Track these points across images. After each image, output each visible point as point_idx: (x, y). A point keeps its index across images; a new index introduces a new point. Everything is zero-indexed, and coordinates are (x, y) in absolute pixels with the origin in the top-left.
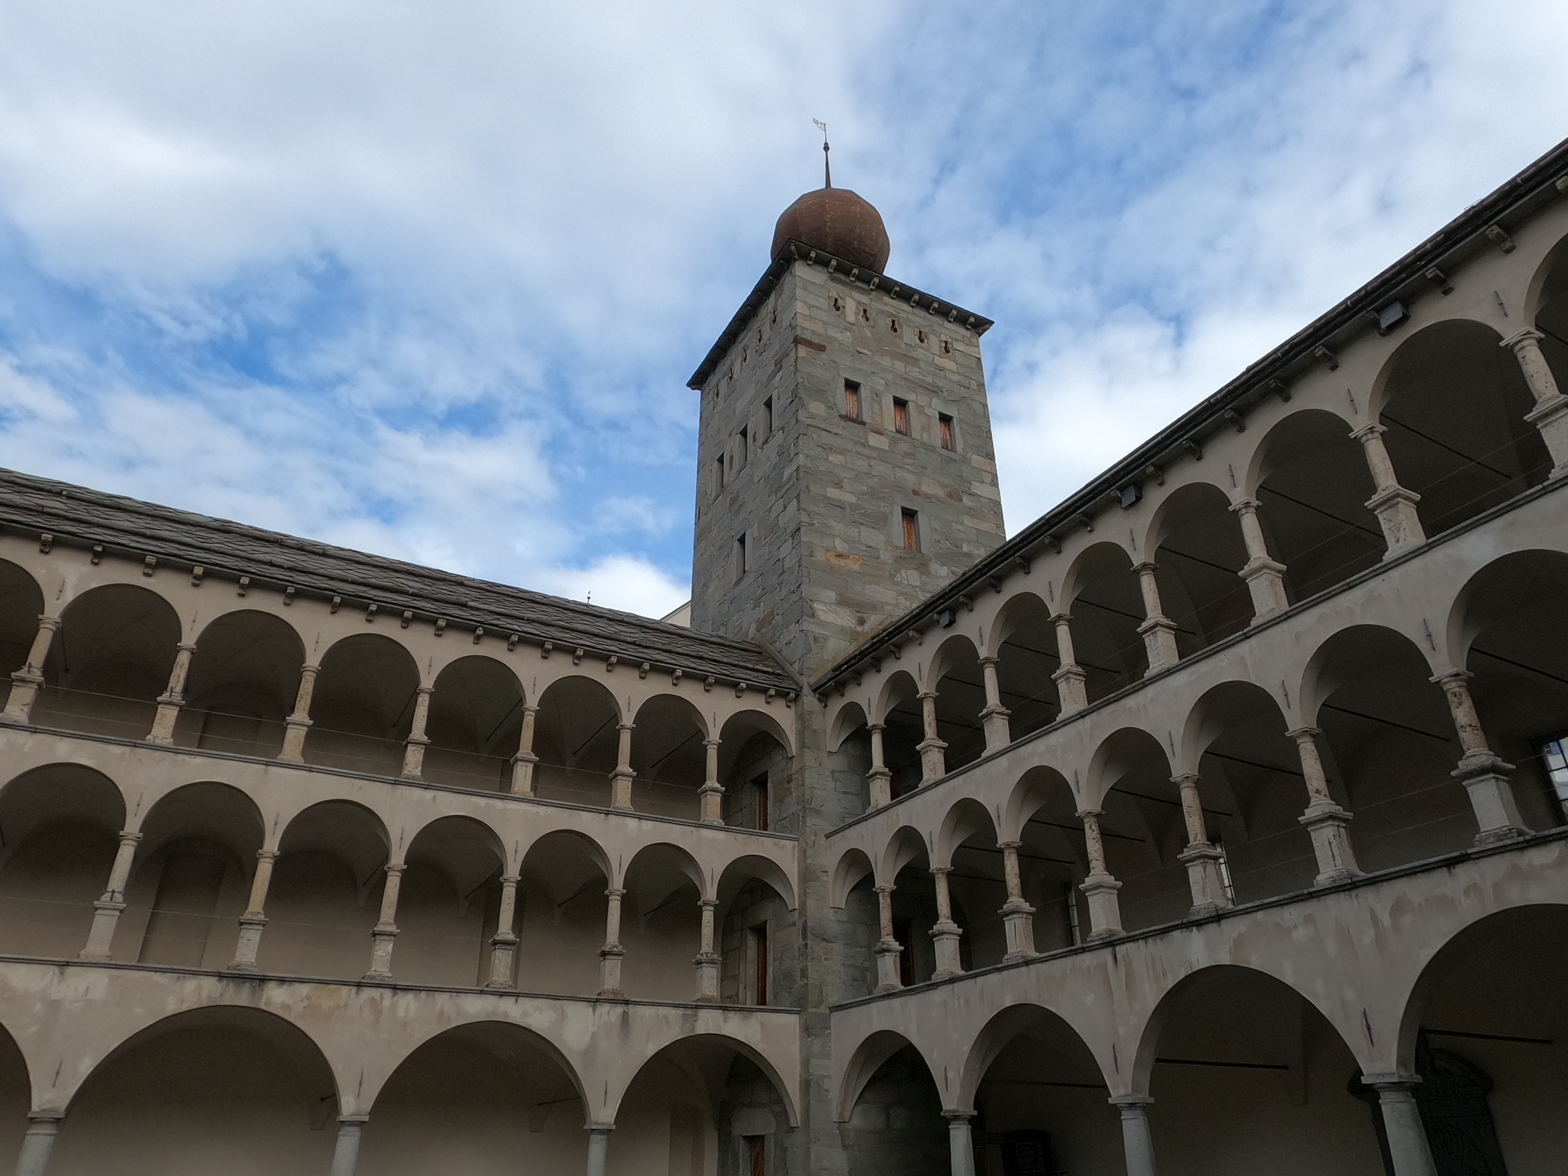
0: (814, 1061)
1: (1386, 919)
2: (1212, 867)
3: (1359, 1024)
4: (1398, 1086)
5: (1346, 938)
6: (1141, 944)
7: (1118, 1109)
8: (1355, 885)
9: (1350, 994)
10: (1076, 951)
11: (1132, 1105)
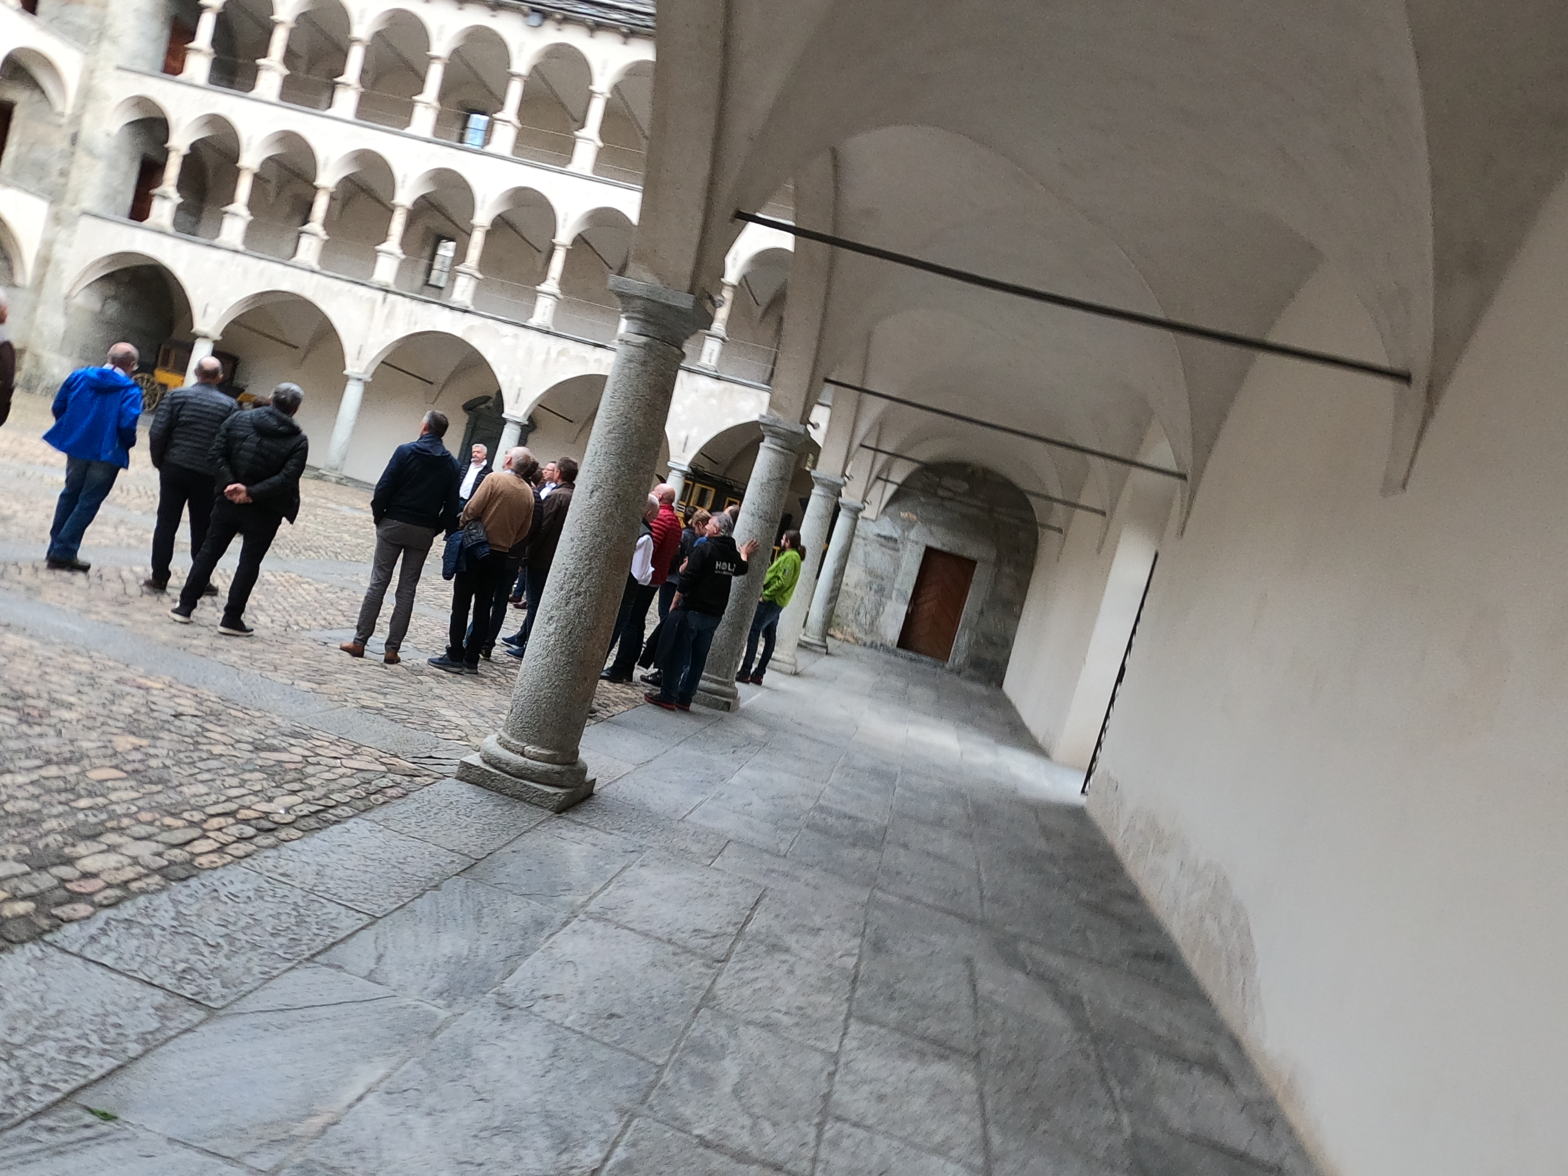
0: (58, 246)
1: (554, 354)
2: (473, 283)
3: (514, 392)
4: (517, 423)
5: (529, 352)
6: (407, 300)
7: (347, 378)
8: (548, 333)
9: (518, 378)
10: (357, 283)
11: (359, 380)
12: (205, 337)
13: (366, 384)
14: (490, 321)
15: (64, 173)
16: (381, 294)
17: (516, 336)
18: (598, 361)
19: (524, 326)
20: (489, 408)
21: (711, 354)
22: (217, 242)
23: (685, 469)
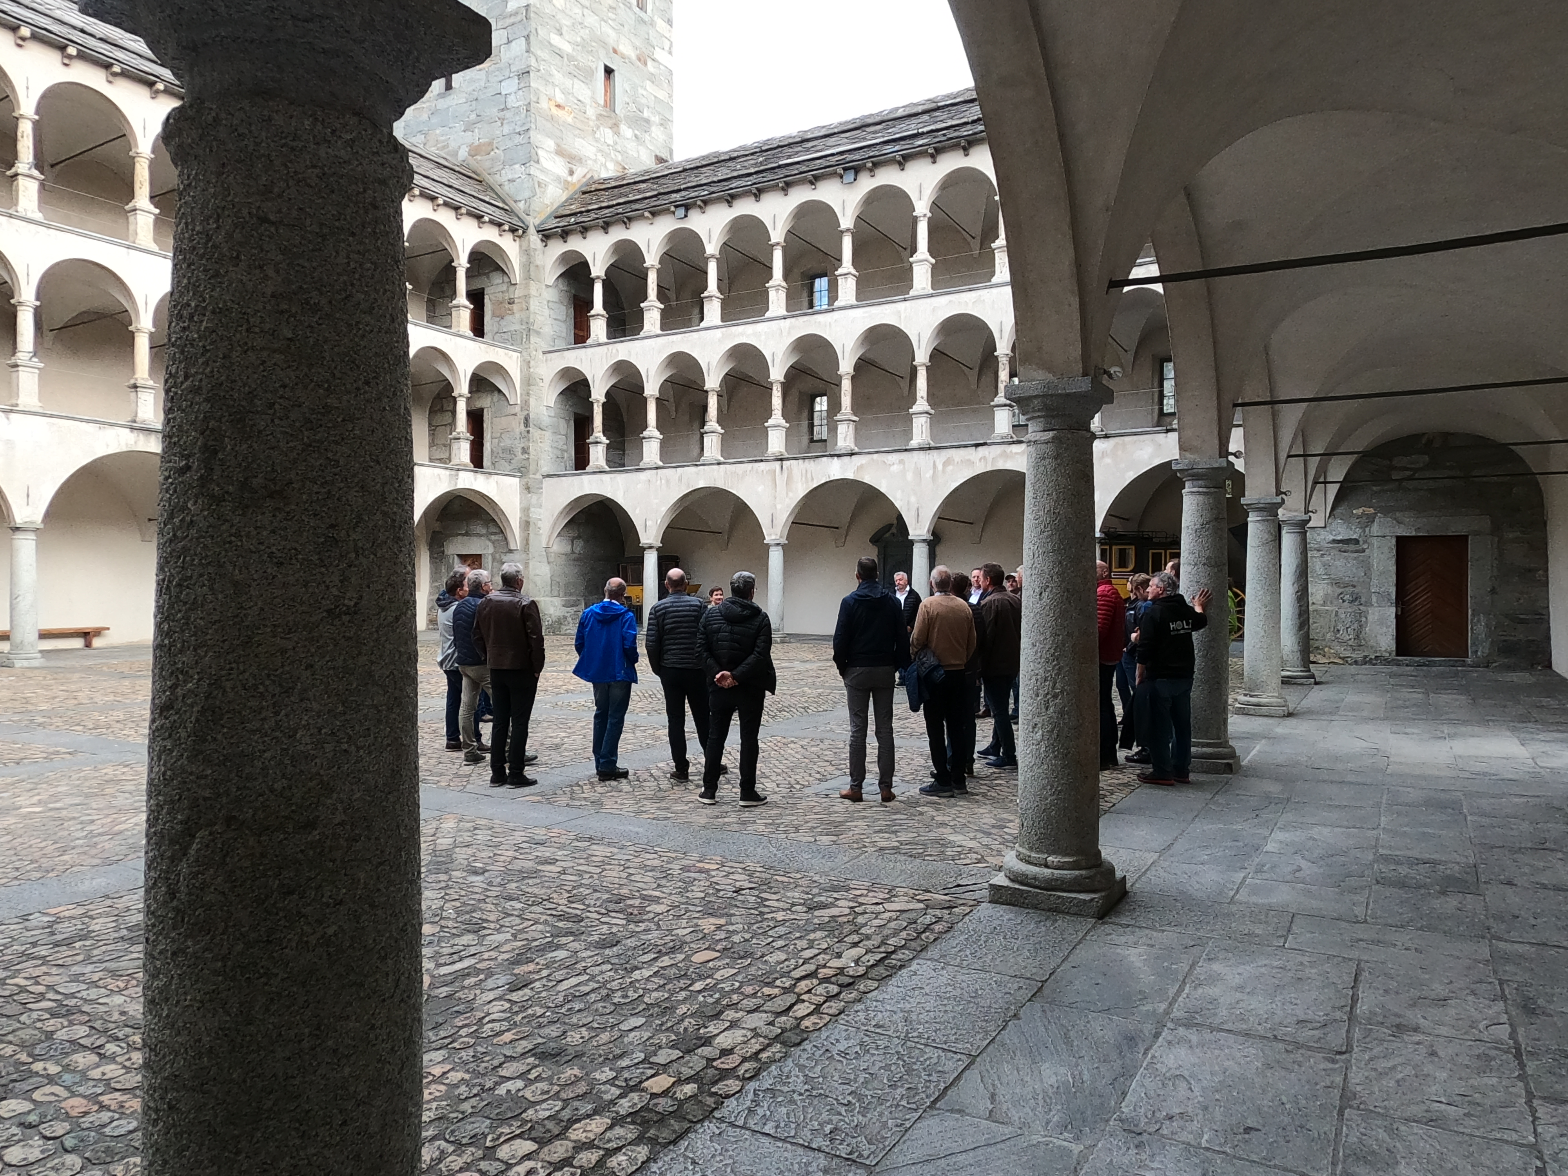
0: (532, 509)
1: (940, 467)
2: (852, 426)
3: (913, 513)
4: (924, 541)
5: (918, 473)
6: (801, 461)
7: (768, 546)
8: (930, 449)
9: (913, 499)
10: (756, 461)
11: (778, 544)
12: (651, 547)
13: (784, 546)
14: (875, 456)
15: (525, 451)
16: (777, 464)
17: (901, 462)
18: (983, 459)
19: (906, 450)
20: (893, 534)
22: (642, 465)
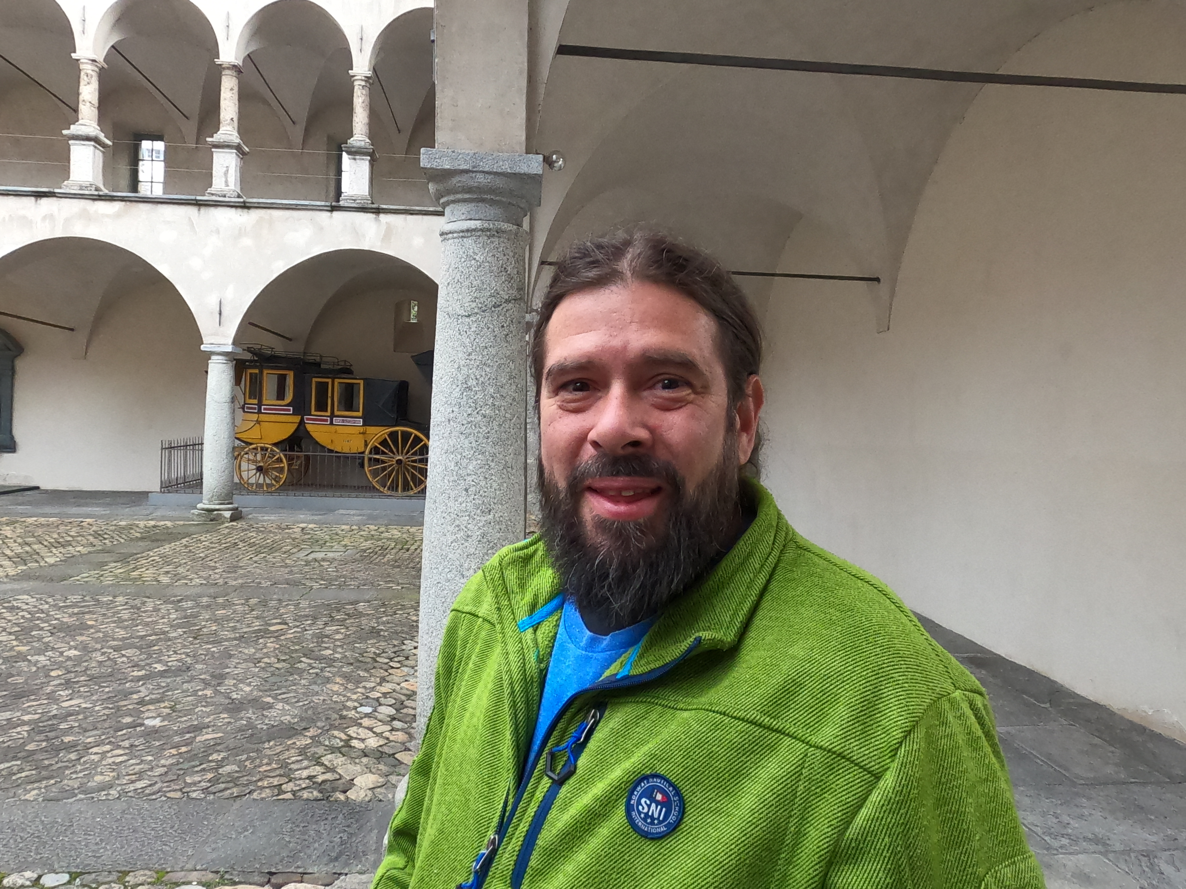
21: (226, 173)
23: (229, 349)
